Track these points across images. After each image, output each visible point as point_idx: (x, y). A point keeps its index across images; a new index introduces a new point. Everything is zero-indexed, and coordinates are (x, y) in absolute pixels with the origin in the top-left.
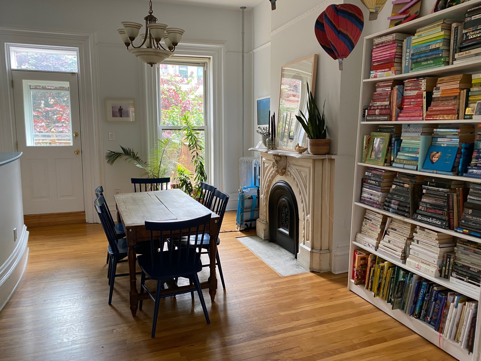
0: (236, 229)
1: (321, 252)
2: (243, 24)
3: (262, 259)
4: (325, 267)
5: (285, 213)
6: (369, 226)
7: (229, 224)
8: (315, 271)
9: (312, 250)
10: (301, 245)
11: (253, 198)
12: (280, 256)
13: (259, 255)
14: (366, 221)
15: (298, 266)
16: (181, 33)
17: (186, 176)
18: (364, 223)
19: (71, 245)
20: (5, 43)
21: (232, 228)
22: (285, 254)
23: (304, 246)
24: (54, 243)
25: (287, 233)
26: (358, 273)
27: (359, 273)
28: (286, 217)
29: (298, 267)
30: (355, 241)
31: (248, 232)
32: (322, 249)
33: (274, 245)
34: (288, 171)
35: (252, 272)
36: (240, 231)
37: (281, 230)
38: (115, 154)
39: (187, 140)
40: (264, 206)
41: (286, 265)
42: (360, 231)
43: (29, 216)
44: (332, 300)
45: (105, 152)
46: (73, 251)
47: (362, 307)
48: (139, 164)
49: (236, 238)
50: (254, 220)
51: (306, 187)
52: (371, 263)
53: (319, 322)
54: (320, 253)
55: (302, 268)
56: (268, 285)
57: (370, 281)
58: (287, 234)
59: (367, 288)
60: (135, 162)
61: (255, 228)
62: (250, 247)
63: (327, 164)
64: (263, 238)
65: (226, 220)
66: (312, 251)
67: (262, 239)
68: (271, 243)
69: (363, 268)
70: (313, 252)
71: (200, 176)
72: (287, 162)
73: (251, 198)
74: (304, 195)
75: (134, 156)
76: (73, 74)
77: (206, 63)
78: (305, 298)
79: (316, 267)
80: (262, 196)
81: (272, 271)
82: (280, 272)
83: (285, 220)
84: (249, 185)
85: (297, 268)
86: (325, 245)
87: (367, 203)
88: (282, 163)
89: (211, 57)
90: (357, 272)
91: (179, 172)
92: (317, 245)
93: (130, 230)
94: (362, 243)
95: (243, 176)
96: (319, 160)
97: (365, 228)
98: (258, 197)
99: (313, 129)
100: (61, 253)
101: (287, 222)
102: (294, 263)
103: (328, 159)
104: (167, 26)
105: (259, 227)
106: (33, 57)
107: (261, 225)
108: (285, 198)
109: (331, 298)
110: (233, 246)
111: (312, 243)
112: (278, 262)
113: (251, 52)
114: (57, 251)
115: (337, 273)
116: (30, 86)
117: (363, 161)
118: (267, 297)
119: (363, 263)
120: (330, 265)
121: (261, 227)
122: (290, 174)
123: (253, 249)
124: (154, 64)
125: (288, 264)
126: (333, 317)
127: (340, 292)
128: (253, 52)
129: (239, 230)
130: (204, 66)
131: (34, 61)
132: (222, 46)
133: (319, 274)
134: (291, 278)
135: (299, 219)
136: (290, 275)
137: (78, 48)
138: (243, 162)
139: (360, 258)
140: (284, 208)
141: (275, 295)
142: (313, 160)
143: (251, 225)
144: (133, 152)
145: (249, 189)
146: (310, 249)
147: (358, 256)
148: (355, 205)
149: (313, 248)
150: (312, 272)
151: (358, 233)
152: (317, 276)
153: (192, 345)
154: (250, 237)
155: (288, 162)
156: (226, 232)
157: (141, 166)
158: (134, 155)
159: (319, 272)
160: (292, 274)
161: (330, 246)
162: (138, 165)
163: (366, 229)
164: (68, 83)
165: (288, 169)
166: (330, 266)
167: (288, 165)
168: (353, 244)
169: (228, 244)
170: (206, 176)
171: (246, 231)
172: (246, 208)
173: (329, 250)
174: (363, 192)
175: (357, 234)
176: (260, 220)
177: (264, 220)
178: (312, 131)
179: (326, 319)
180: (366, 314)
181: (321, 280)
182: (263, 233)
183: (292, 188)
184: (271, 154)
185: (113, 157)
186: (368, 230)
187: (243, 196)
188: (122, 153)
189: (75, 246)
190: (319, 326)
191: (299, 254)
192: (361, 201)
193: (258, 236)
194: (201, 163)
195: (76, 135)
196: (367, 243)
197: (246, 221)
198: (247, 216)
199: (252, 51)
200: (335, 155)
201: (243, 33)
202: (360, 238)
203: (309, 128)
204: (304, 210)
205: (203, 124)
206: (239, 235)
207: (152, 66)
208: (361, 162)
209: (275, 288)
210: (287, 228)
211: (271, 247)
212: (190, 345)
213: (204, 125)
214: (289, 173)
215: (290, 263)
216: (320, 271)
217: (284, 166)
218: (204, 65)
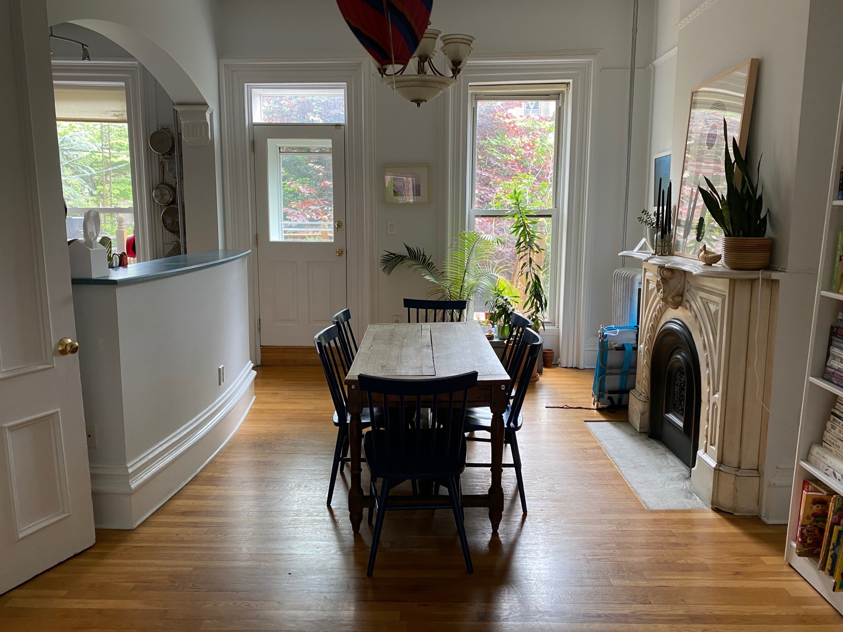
0: (592, 404)
1: (738, 474)
2: (636, 14)
3: (621, 469)
4: (746, 505)
5: (681, 384)
6: (838, 433)
7: (580, 393)
8: (722, 509)
9: (720, 466)
10: (700, 453)
11: (624, 350)
12: (660, 469)
13: (617, 460)
14: (834, 420)
15: (689, 493)
16: (468, 41)
17: (506, 300)
18: (829, 424)
19: (313, 399)
20: (246, 85)
21: (584, 402)
22: (671, 466)
23: (707, 457)
24: (292, 394)
25: (681, 424)
26: (804, 531)
27: (808, 531)
28: (681, 392)
29: (689, 495)
30: (807, 460)
31: (612, 412)
32: (742, 468)
33: (655, 444)
34: (687, 301)
35: (589, 491)
36: (598, 409)
37: (671, 417)
38: (396, 256)
39: (516, 234)
40: (643, 368)
41: (666, 487)
42: (820, 441)
43: (268, 347)
44: (738, 576)
45: (380, 254)
46: (312, 408)
47: (804, 607)
48: (431, 274)
49: (585, 421)
50: (624, 391)
51: (715, 336)
52: (834, 515)
53: (688, 618)
54: (736, 475)
55: (698, 498)
56: (610, 522)
57: (830, 554)
58: (681, 427)
59: (823, 568)
60: (424, 272)
61: (626, 407)
62: (605, 442)
63: (761, 291)
64: (638, 429)
65: (578, 386)
66: (718, 468)
67: (636, 430)
68: (652, 440)
69: (817, 522)
70: (720, 470)
71: (535, 301)
72: (686, 282)
73: (622, 348)
74: (711, 352)
75: (424, 262)
76: (338, 126)
77: (562, 92)
78: (680, 562)
79: (726, 501)
80: (641, 347)
81: (630, 494)
82: (646, 501)
83: (680, 400)
84: (627, 324)
85: (686, 497)
86: (750, 460)
87: (836, 382)
88: (675, 283)
89: (571, 81)
90: (802, 529)
91: (495, 291)
92: (732, 457)
93: (353, 387)
94: (821, 467)
95: (618, 306)
96: (742, 281)
97: (831, 436)
98: (636, 349)
99: (731, 217)
100: (295, 410)
101: (682, 403)
102: (685, 487)
103: (762, 279)
104: (440, 32)
105: (633, 406)
106: (319, 102)
107: (636, 403)
108: (682, 355)
109: (737, 573)
110: (574, 435)
111: (720, 451)
112: (651, 479)
113: (651, 65)
114: (291, 407)
115: (770, 522)
116: (280, 148)
117: (834, 287)
118: (600, 545)
119: (819, 512)
120: (759, 502)
121: (637, 405)
122: (691, 306)
123: (610, 447)
124: (422, 101)
125: (670, 487)
126: (726, 613)
127: (764, 563)
128: (653, 66)
129: (595, 408)
130: (559, 99)
131: (320, 108)
132: (592, 60)
133: (731, 517)
134: (663, 516)
135: (701, 400)
136: (666, 508)
137: (346, 84)
138: (619, 279)
139: (811, 500)
140: (679, 373)
141: (618, 544)
142: (730, 280)
143: (620, 400)
144: (423, 255)
145: (618, 330)
146: (713, 464)
147: (807, 496)
148: (811, 382)
149: (721, 462)
150: (716, 510)
151: (813, 445)
152: (724, 521)
153: (426, 605)
154: (613, 424)
155: (688, 282)
156: (570, 408)
157: (433, 279)
158: (425, 259)
159: (732, 514)
160: (671, 508)
161: (760, 463)
162: (427, 277)
163: (832, 439)
164: (330, 141)
165: (688, 296)
166: (758, 504)
167: (686, 289)
168: (801, 466)
169: (565, 430)
170: (546, 301)
171: (610, 412)
172: (611, 368)
173: (758, 470)
174: (831, 357)
175: (812, 448)
176: (635, 392)
177: (643, 394)
178: (729, 221)
179: (708, 614)
180: (809, 624)
181: (730, 531)
182: (638, 418)
183: (692, 335)
184: (654, 264)
185: (392, 261)
186: (836, 442)
187: (605, 344)
188: (406, 256)
189: (318, 401)
190: (685, 625)
191: (696, 470)
192: (826, 376)
193: (631, 424)
194: (537, 277)
195: (338, 226)
196: (832, 470)
197: (610, 392)
198: (613, 382)
199: (651, 62)
200: (782, 271)
201: (635, 30)
202: (818, 456)
203: (724, 214)
204: (709, 383)
205: (548, 205)
206: (594, 417)
207: (419, 105)
208: (830, 290)
209: (624, 529)
210: (682, 414)
211: (649, 449)
212: (422, 603)
213: (551, 208)
214: (688, 305)
215: (676, 486)
216: (734, 511)
217: (680, 288)
218: (557, 96)
